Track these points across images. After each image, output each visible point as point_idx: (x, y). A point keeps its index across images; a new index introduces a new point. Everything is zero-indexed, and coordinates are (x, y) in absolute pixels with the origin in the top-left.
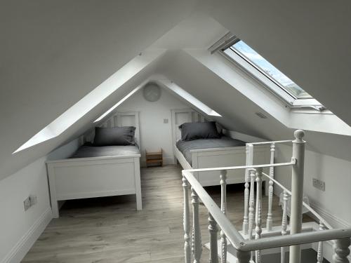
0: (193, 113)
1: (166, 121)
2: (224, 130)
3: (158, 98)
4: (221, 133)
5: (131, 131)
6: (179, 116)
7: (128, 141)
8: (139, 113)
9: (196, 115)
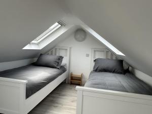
0: (107, 52)
1: (88, 55)
2: (130, 68)
3: (84, 39)
4: (128, 69)
5: (59, 59)
6: (97, 53)
7: (55, 65)
8: (70, 48)
9: (110, 54)
